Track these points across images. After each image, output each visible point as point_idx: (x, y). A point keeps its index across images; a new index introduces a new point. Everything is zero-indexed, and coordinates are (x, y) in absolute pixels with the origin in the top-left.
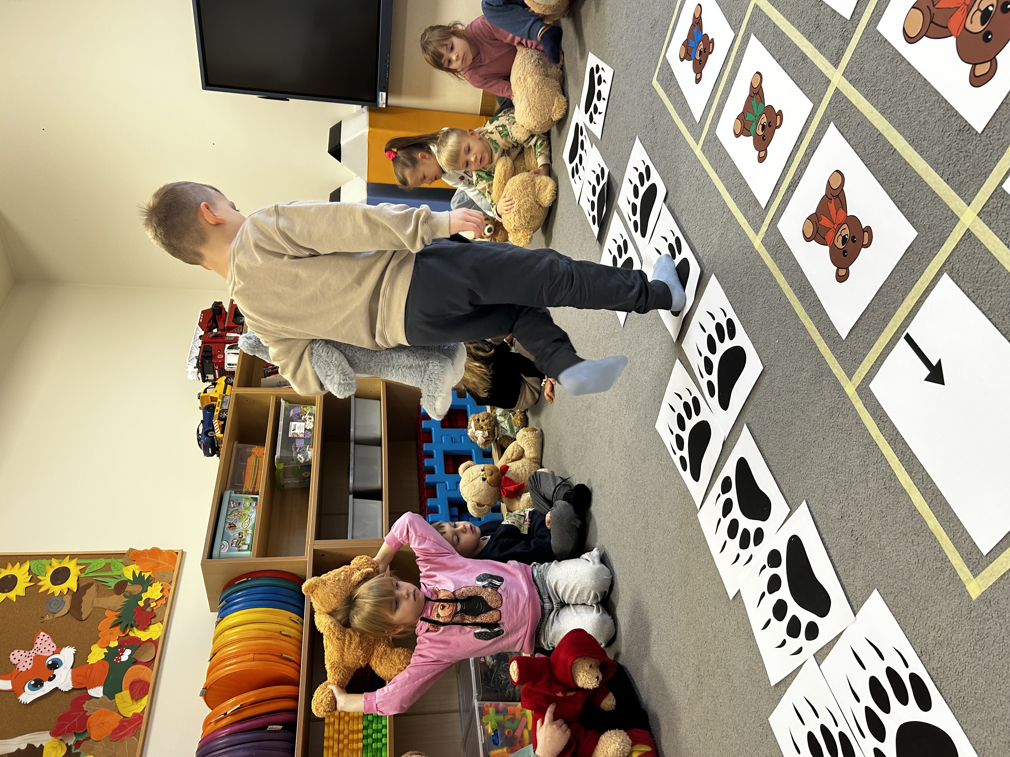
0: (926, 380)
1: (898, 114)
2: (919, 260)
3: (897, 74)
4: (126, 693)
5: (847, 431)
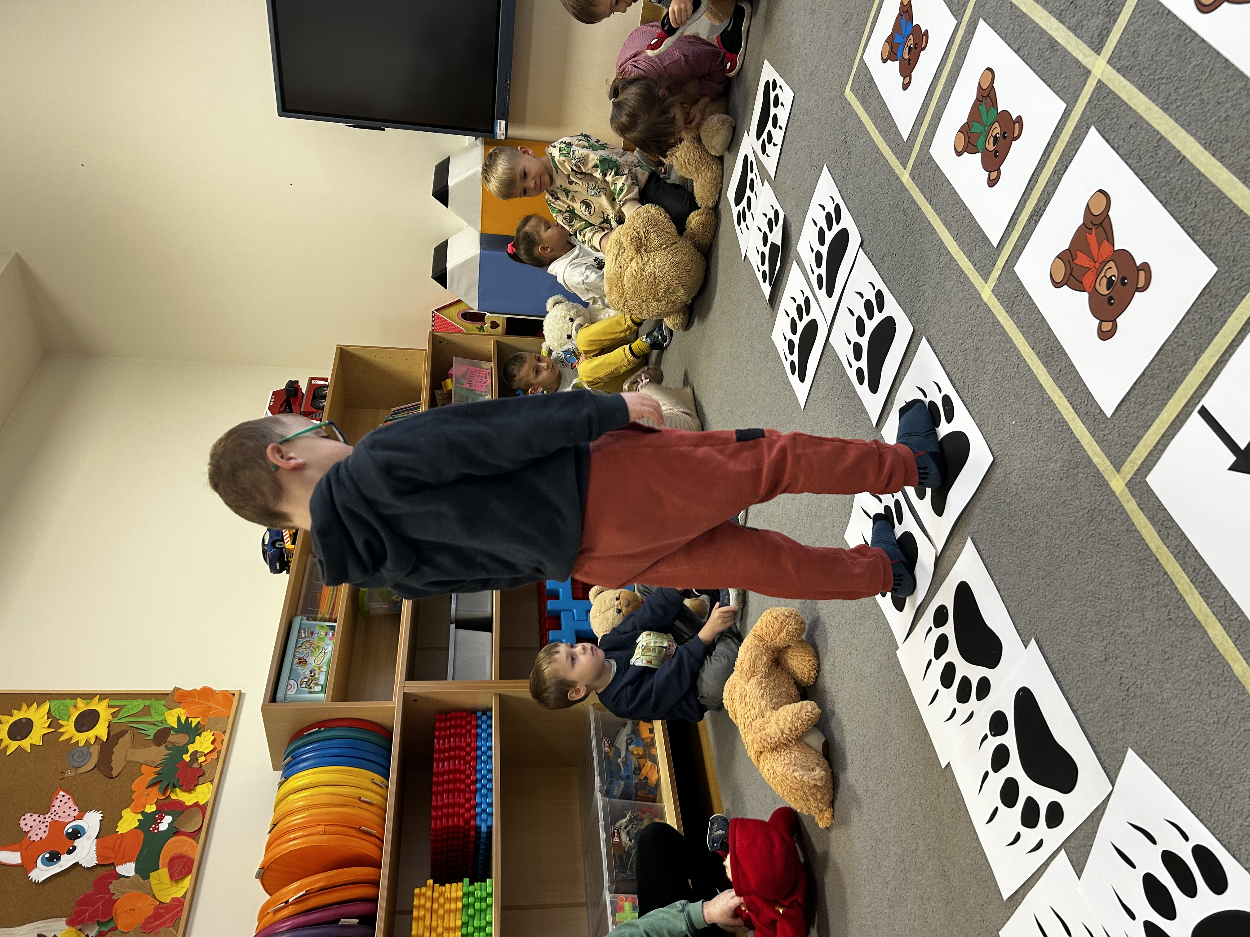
0: (1230, 469)
1: (1188, 109)
2: (1220, 305)
3: (1186, 56)
4: (163, 872)
5: (1114, 541)
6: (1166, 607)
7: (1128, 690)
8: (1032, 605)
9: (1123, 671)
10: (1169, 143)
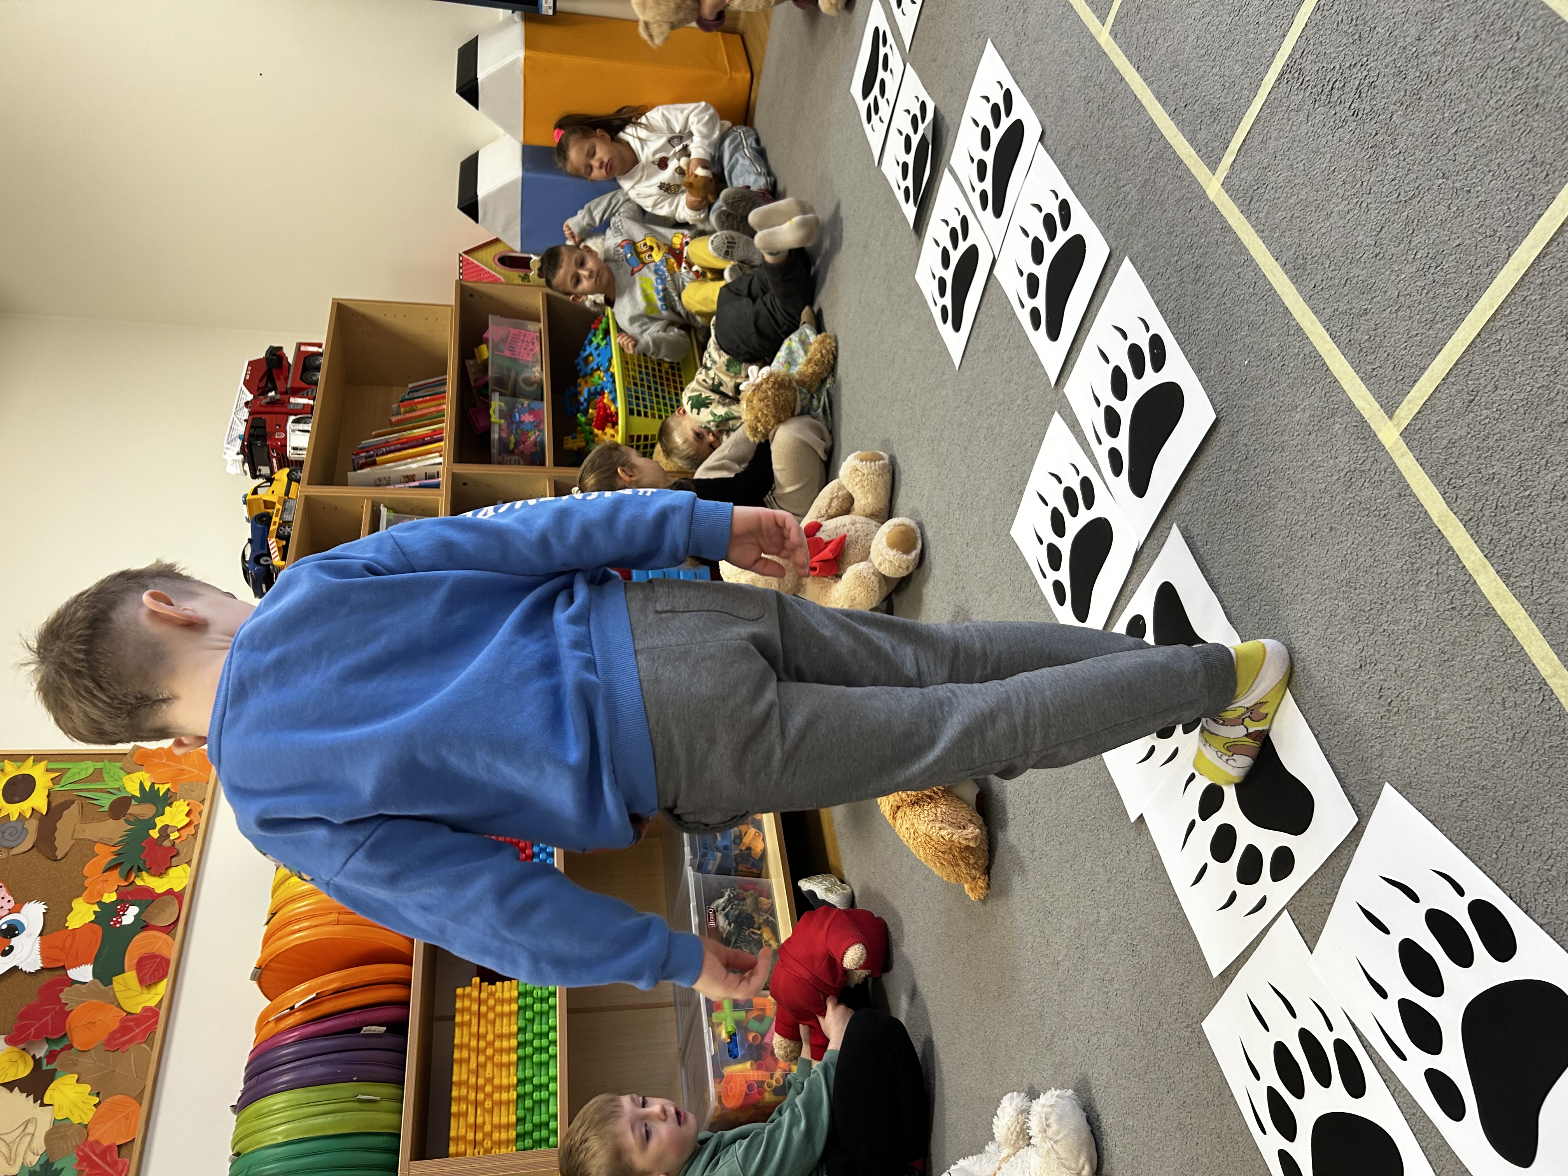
4: (130, 976)
5: (1380, 511)
6: (1449, 592)
7: (1390, 704)
8: (1263, 603)
9: (1385, 680)
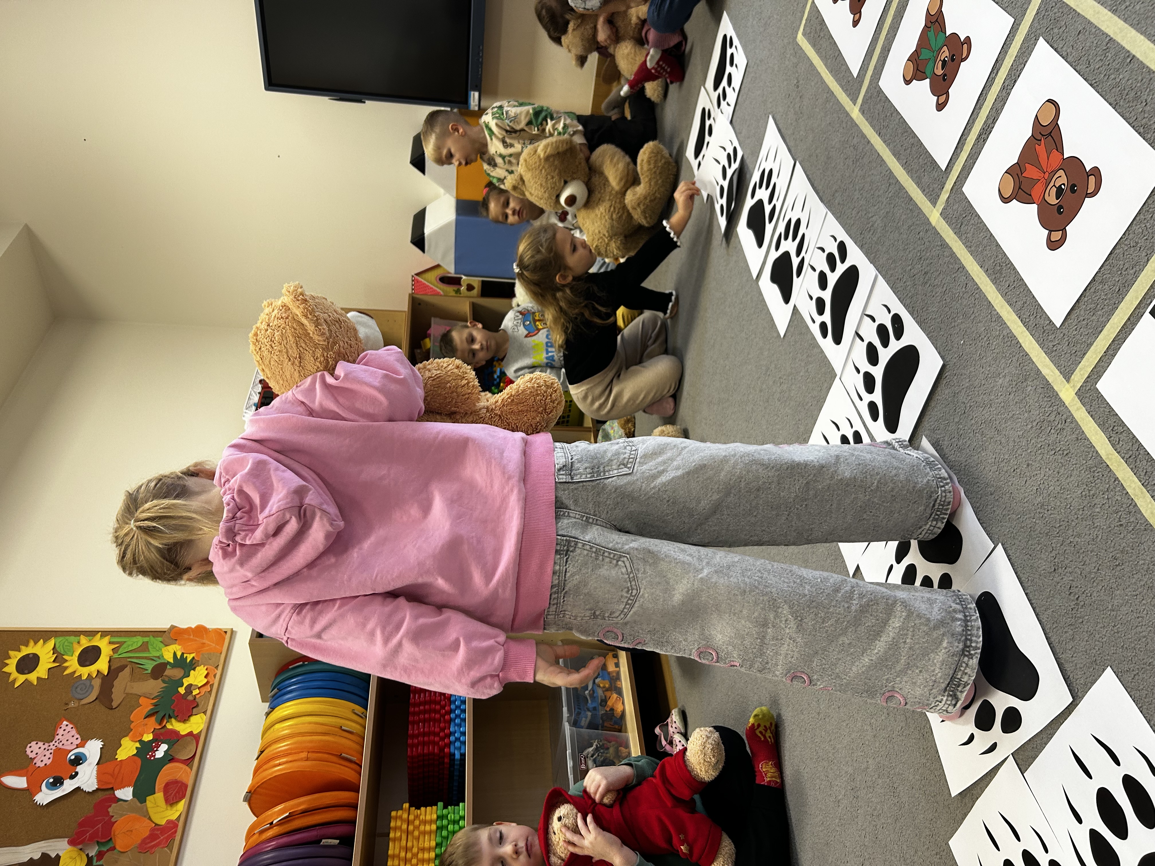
1: (1138, 7)
4: (159, 796)
5: (1063, 450)
6: (1117, 512)
7: (1077, 599)
9: (1072, 580)
10: (1118, 44)
